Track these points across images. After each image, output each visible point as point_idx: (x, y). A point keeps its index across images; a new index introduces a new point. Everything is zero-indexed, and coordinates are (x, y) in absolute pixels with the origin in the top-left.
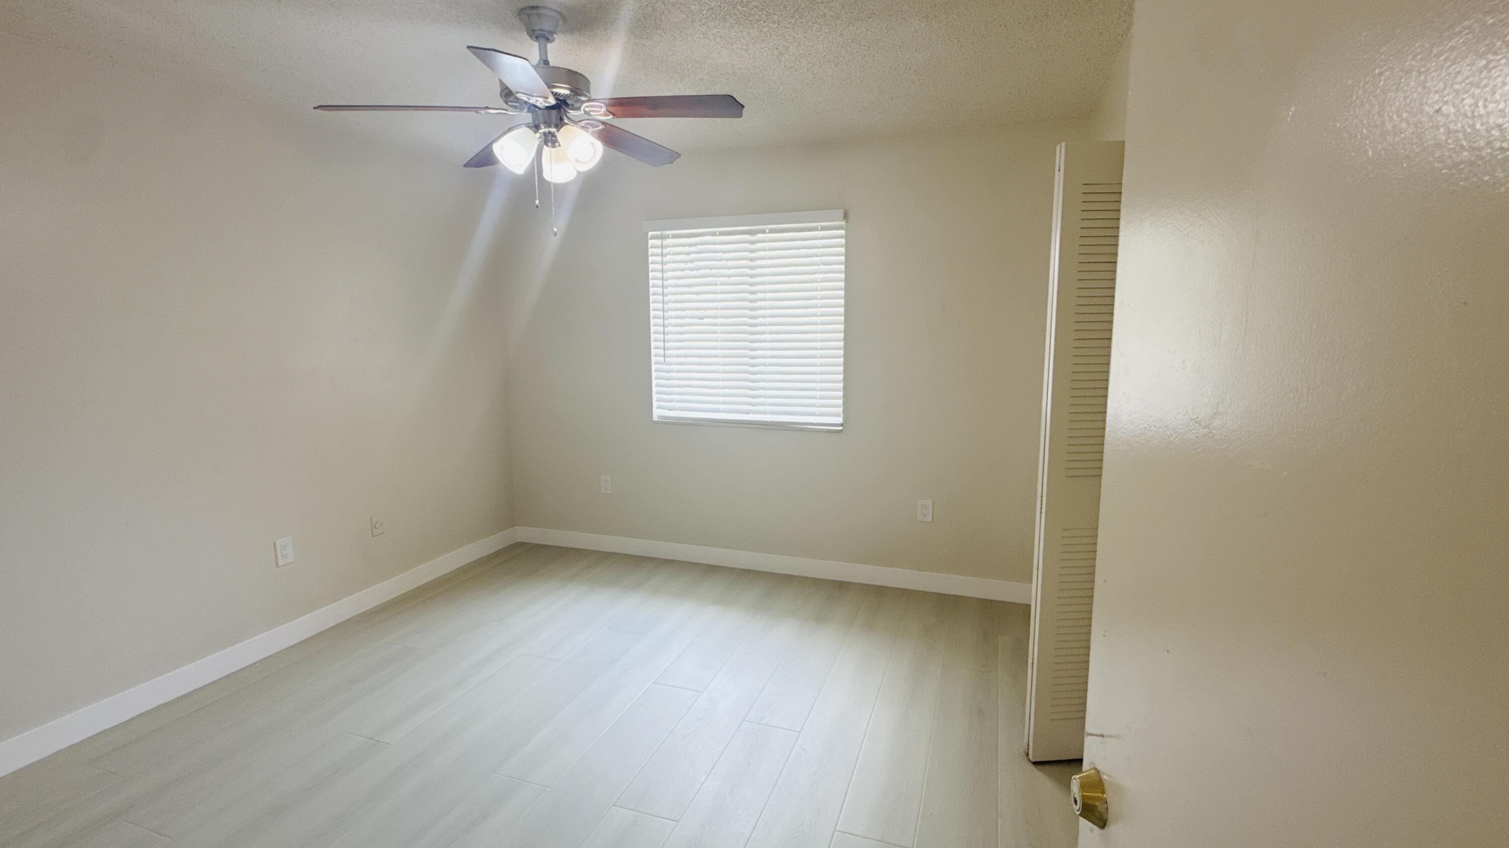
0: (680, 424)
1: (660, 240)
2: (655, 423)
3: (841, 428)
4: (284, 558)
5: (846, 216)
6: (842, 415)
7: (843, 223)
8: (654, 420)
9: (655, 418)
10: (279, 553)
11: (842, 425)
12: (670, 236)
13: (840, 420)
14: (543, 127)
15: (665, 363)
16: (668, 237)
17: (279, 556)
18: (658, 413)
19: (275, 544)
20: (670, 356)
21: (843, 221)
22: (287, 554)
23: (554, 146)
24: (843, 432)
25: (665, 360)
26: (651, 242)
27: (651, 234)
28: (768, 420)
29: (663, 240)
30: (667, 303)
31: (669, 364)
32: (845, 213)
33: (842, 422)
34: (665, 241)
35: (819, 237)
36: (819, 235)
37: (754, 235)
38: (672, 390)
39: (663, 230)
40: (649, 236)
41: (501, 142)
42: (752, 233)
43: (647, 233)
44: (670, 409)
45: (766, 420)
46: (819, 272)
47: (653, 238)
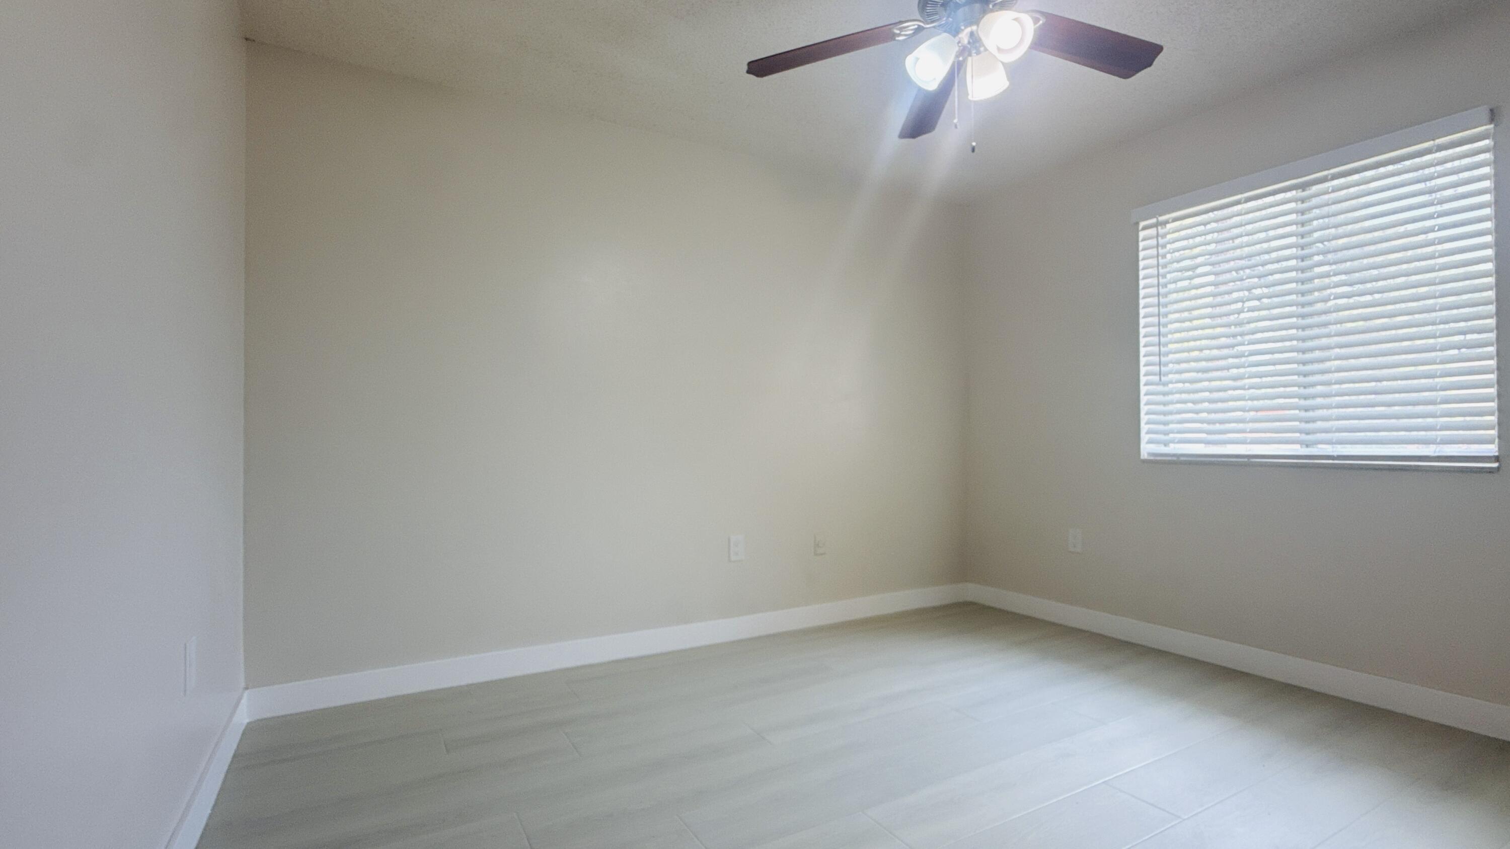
0: (1190, 463)
1: (1157, 228)
2: (1142, 462)
3: (1495, 465)
4: (736, 554)
5: (1493, 116)
6: (1497, 441)
7: (1492, 126)
8: (1142, 457)
9: (1144, 455)
10: (731, 548)
11: (1497, 459)
12: (1170, 221)
13: (1492, 449)
14: (963, 28)
15: (1160, 383)
16: (1167, 222)
17: (731, 551)
18: (1147, 449)
19: (729, 539)
20: (1168, 374)
21: (1489, 124)
22: (738, 552)
23: (978, 53)
24: (1501, 472)
25: (1160, 380)
26: (1142, 234)
27: (1142, 224)
28: (1335, 454)
29: (1159, 228)
30: (1166, 305)
31: (1165, 384)
32: (1492, 110)
33: (1497, 454)
34: (1162, 228)
35: (1436, 161)
36: (1435, 159)
37: (1308, 188)
38: (1170, 418)
39: (1160, 216)
40: (1141, 227)
41: (916, 53)
42: (1303, 187)
43: (1137, 224)
44: (1166, 444)
45: (1331, 454)
46: (1435, 216)
47: (1145, 228)
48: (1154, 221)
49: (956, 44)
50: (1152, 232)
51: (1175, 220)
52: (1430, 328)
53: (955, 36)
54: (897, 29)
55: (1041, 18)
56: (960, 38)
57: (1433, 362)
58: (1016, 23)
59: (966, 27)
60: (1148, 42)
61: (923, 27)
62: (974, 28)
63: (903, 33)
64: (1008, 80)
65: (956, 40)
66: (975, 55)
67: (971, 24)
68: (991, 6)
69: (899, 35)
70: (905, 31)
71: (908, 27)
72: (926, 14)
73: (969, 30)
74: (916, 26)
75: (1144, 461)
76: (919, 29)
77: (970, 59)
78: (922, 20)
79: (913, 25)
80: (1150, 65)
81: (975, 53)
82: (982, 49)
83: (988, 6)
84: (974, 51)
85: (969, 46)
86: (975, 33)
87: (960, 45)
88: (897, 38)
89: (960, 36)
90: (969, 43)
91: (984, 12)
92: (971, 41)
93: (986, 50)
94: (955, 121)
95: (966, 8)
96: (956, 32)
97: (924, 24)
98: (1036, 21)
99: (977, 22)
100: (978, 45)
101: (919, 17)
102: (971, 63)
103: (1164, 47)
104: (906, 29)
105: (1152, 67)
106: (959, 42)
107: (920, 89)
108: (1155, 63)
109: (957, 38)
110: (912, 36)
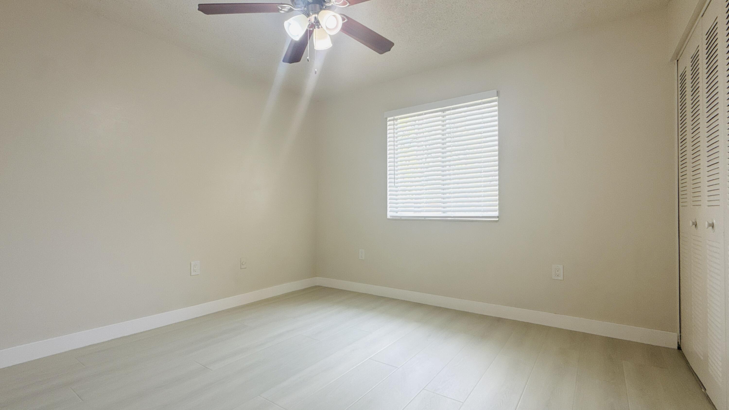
0: (405, 220)
1: (393, 121)
2: (388, 220)
3: (497, 219)
4: (194, 271)
5: (498, 94)
6: (498, 210)
7: (497, 98)
8: (388, 218)
9: (388, 217)
10: (192, 268)
11: (498, 217)
12: (399, 118)
13: (496, 214)
14: (311, 14)
16: (397, 119)
17: (192, 270)
18: (390, 214)
19: (191, 264)
20: (397, 183)
21: (497, 97)
22: (196, 270)
23: (319, 28)
24: (499, 222)
25: (395, 185)
26: (389, 123)
27: (388, 119)
28: (452, 216)
29: (395, 121)
30: (397, 154)
31: (397, 187)
32: (497, 92)
33: (498, 215)
34: (396, 121)
35: (482, 108)
36: (482, 107)
37: (445, 112)
38: (398, 201)
39: (395, 116)
40: (388, 120)
41: (288, 21)
42: (443, 111)
43: (387, 118)
44: (397, 212)
45: (451, 216)
46: (482, 128)
47: (390, 120)
48: (392, 118)
49: (308, 21)
50: (392, 122)
51: (401, 118)
52: (479, 169)
53: (307, 17)
54: (280, 7)
55: (346, 19)
56: (310, 19)
57: (481, 182)
58: (334, 18)
59: (313, 14)
60: (388, 41)
61: (292, 9)
62: (316, 15)
63: (283, 9)
64: (332, 43)
65: (308, 19)
66: (317, 28)
67: (315, 13)
68: (324, 7)
69: (281, 10)
70: (284, 9)
71: (285, 7)
72: (294, 3)
73: (314, 16)
74: (289, 8)
75: (389, 219)
76: (291, 10)
77: (315, 29)
78: (292, 5)
79: (288, 7)
80: (389, 50)
81: (317, 27)
82: (320, 26)
83: (323, 7)
84: (316, 27)
85: (314, 24)
86: (317, 18)
87: (310, 22)
88: (280, 12)
89: (310, 17)
90: (314, 22)
91: (321, 9)
92: (315, 21)
93: (322, 27)
94: (308, 58)
95: (313, 5)
96: (308, 15)
97: (294, 8)
98: (343, 20)
99: (318, 13)
100: (318, 24)
101: (290, 3)
102: (316, 31)
103: (394, 44)
104: (284, 8)
105: (390, 51)
106: (309, 21)
107: (292, 40)
108: (391, 49)
109: (308, 18)
110: (288, 12)
